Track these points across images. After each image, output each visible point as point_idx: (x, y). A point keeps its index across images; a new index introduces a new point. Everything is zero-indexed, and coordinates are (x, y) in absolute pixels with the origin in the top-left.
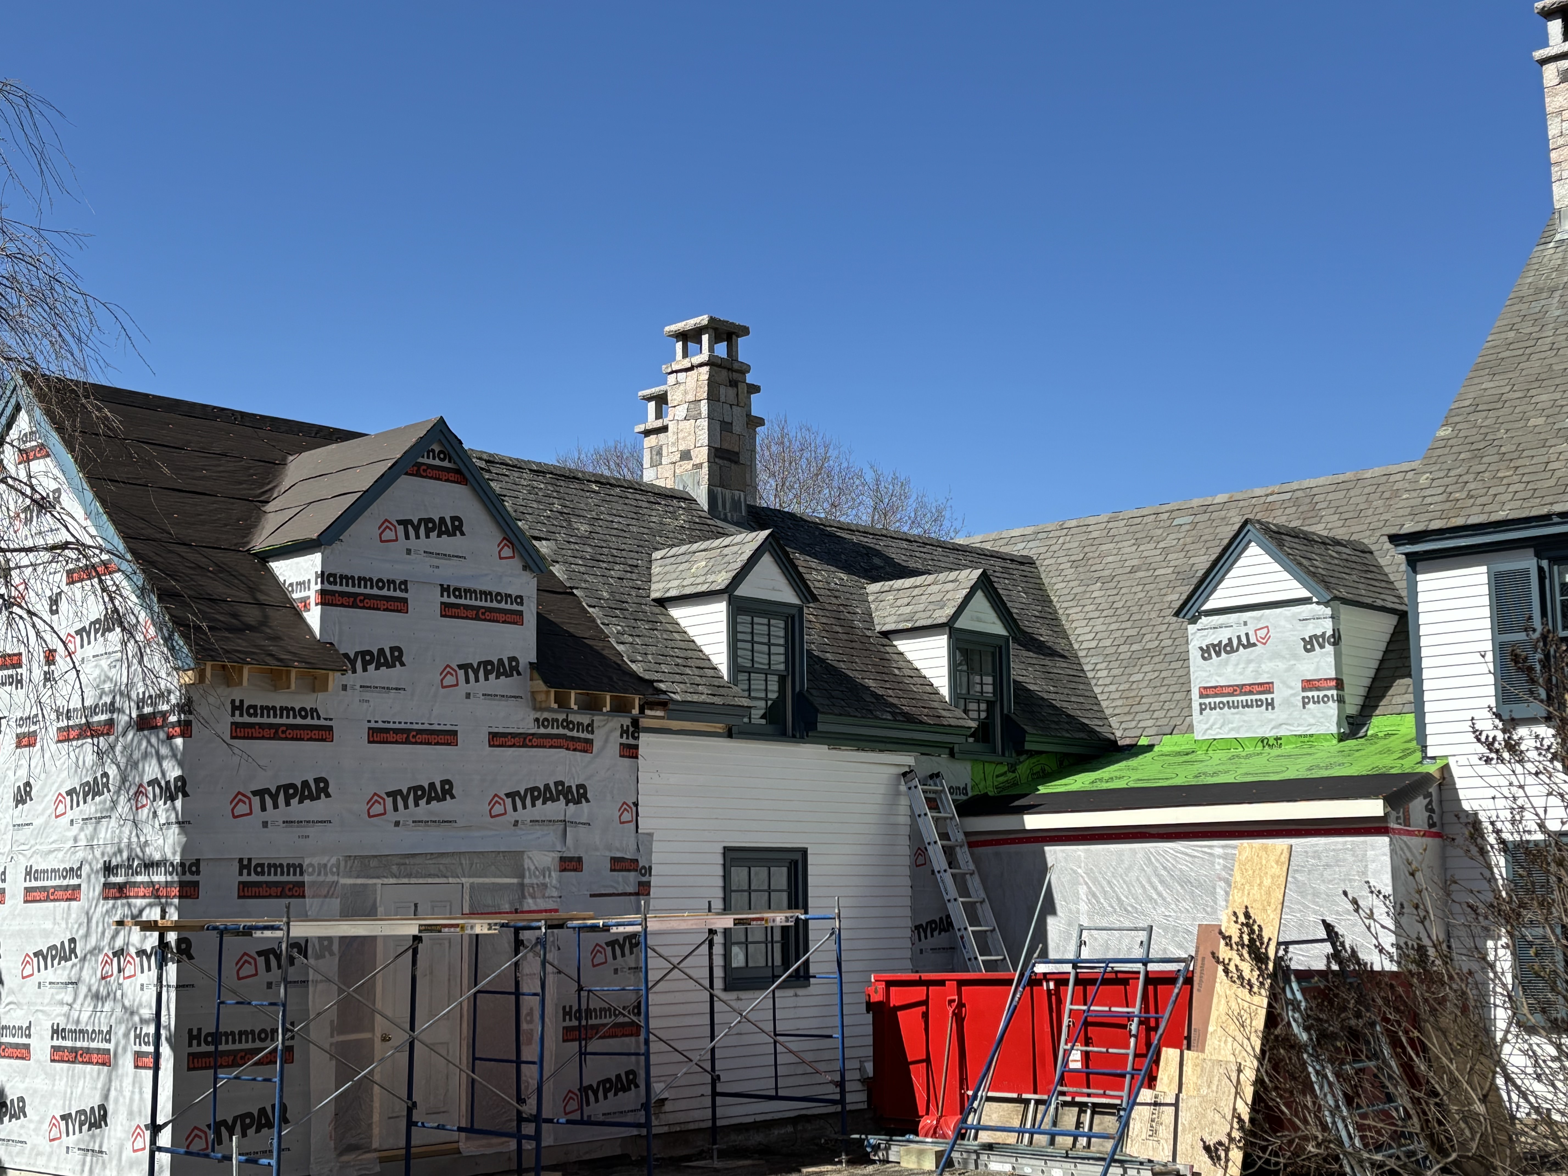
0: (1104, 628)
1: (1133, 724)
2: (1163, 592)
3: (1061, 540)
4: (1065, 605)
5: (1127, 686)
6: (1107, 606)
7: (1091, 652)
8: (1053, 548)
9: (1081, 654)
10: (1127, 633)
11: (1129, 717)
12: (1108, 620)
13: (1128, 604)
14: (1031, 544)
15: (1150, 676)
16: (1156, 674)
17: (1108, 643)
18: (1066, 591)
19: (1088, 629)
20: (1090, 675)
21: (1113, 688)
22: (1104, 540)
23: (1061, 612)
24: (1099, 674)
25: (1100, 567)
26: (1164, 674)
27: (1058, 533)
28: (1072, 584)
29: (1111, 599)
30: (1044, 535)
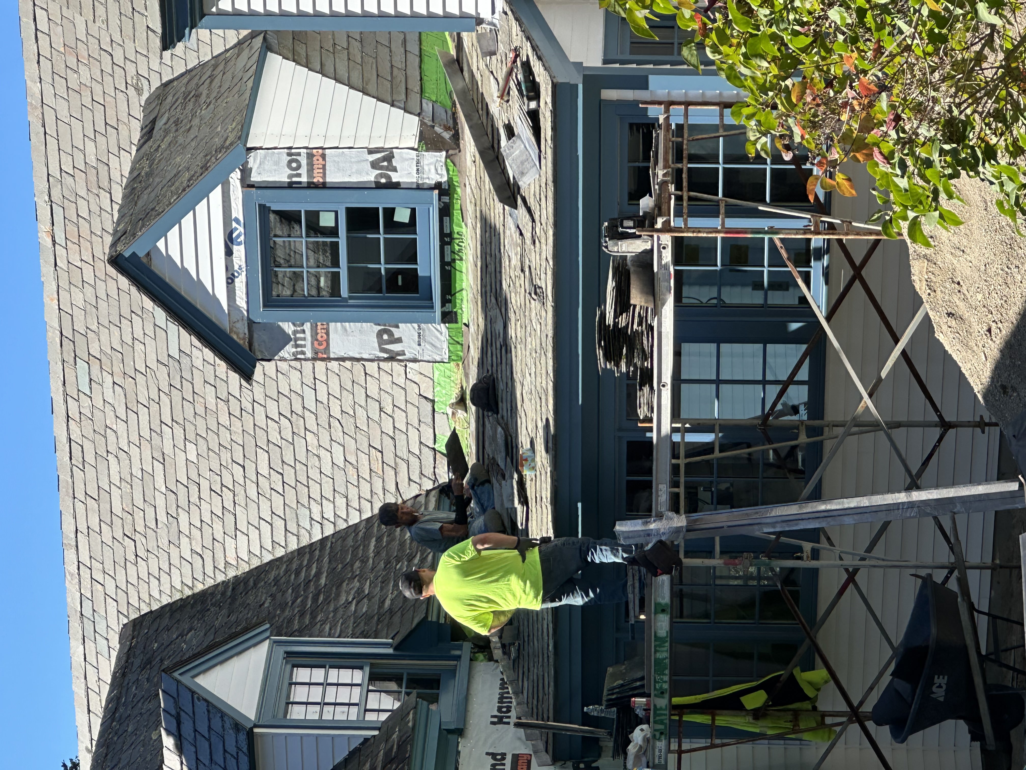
0: (253, 507)
1: (414, 461)
2: (200, 410)
3: (98, 576)
4: (209, 570)
5: (351, 472)
6: (217, 500)
7: (292, 527)
8: (111, 590)
9: (293, 546)
10: (265, 470)
11: (403, 467)
12: (241, 499)
13: (216, 468)
14: (101, 627)
15: (338, 434)
16: (335, 423)
17: (278, 501)
18: (187, 569)
19: (254, 534)
20: (329, 530)
21: (353, 493)
22: (105, 507)
23: (221, 578)
24: (329, 514)
25: (150, 512)
26: (336, 412)
27: (86, 582)
28: (175, 560)
29: (205, 494)
30: (87, 605)
